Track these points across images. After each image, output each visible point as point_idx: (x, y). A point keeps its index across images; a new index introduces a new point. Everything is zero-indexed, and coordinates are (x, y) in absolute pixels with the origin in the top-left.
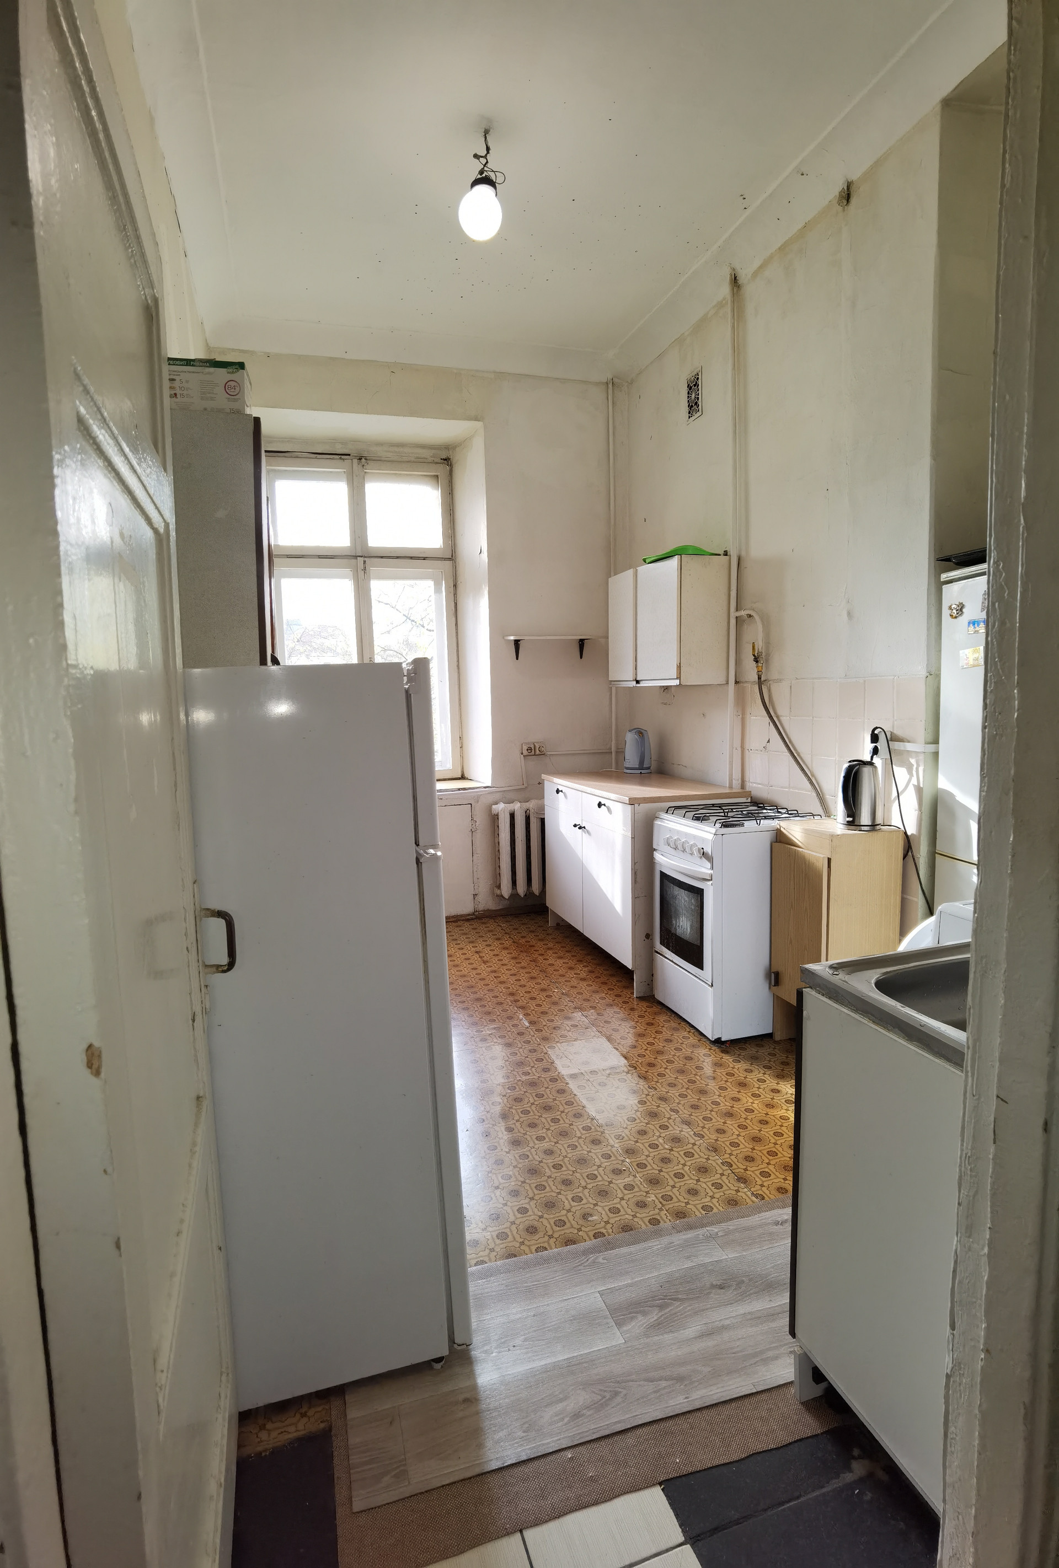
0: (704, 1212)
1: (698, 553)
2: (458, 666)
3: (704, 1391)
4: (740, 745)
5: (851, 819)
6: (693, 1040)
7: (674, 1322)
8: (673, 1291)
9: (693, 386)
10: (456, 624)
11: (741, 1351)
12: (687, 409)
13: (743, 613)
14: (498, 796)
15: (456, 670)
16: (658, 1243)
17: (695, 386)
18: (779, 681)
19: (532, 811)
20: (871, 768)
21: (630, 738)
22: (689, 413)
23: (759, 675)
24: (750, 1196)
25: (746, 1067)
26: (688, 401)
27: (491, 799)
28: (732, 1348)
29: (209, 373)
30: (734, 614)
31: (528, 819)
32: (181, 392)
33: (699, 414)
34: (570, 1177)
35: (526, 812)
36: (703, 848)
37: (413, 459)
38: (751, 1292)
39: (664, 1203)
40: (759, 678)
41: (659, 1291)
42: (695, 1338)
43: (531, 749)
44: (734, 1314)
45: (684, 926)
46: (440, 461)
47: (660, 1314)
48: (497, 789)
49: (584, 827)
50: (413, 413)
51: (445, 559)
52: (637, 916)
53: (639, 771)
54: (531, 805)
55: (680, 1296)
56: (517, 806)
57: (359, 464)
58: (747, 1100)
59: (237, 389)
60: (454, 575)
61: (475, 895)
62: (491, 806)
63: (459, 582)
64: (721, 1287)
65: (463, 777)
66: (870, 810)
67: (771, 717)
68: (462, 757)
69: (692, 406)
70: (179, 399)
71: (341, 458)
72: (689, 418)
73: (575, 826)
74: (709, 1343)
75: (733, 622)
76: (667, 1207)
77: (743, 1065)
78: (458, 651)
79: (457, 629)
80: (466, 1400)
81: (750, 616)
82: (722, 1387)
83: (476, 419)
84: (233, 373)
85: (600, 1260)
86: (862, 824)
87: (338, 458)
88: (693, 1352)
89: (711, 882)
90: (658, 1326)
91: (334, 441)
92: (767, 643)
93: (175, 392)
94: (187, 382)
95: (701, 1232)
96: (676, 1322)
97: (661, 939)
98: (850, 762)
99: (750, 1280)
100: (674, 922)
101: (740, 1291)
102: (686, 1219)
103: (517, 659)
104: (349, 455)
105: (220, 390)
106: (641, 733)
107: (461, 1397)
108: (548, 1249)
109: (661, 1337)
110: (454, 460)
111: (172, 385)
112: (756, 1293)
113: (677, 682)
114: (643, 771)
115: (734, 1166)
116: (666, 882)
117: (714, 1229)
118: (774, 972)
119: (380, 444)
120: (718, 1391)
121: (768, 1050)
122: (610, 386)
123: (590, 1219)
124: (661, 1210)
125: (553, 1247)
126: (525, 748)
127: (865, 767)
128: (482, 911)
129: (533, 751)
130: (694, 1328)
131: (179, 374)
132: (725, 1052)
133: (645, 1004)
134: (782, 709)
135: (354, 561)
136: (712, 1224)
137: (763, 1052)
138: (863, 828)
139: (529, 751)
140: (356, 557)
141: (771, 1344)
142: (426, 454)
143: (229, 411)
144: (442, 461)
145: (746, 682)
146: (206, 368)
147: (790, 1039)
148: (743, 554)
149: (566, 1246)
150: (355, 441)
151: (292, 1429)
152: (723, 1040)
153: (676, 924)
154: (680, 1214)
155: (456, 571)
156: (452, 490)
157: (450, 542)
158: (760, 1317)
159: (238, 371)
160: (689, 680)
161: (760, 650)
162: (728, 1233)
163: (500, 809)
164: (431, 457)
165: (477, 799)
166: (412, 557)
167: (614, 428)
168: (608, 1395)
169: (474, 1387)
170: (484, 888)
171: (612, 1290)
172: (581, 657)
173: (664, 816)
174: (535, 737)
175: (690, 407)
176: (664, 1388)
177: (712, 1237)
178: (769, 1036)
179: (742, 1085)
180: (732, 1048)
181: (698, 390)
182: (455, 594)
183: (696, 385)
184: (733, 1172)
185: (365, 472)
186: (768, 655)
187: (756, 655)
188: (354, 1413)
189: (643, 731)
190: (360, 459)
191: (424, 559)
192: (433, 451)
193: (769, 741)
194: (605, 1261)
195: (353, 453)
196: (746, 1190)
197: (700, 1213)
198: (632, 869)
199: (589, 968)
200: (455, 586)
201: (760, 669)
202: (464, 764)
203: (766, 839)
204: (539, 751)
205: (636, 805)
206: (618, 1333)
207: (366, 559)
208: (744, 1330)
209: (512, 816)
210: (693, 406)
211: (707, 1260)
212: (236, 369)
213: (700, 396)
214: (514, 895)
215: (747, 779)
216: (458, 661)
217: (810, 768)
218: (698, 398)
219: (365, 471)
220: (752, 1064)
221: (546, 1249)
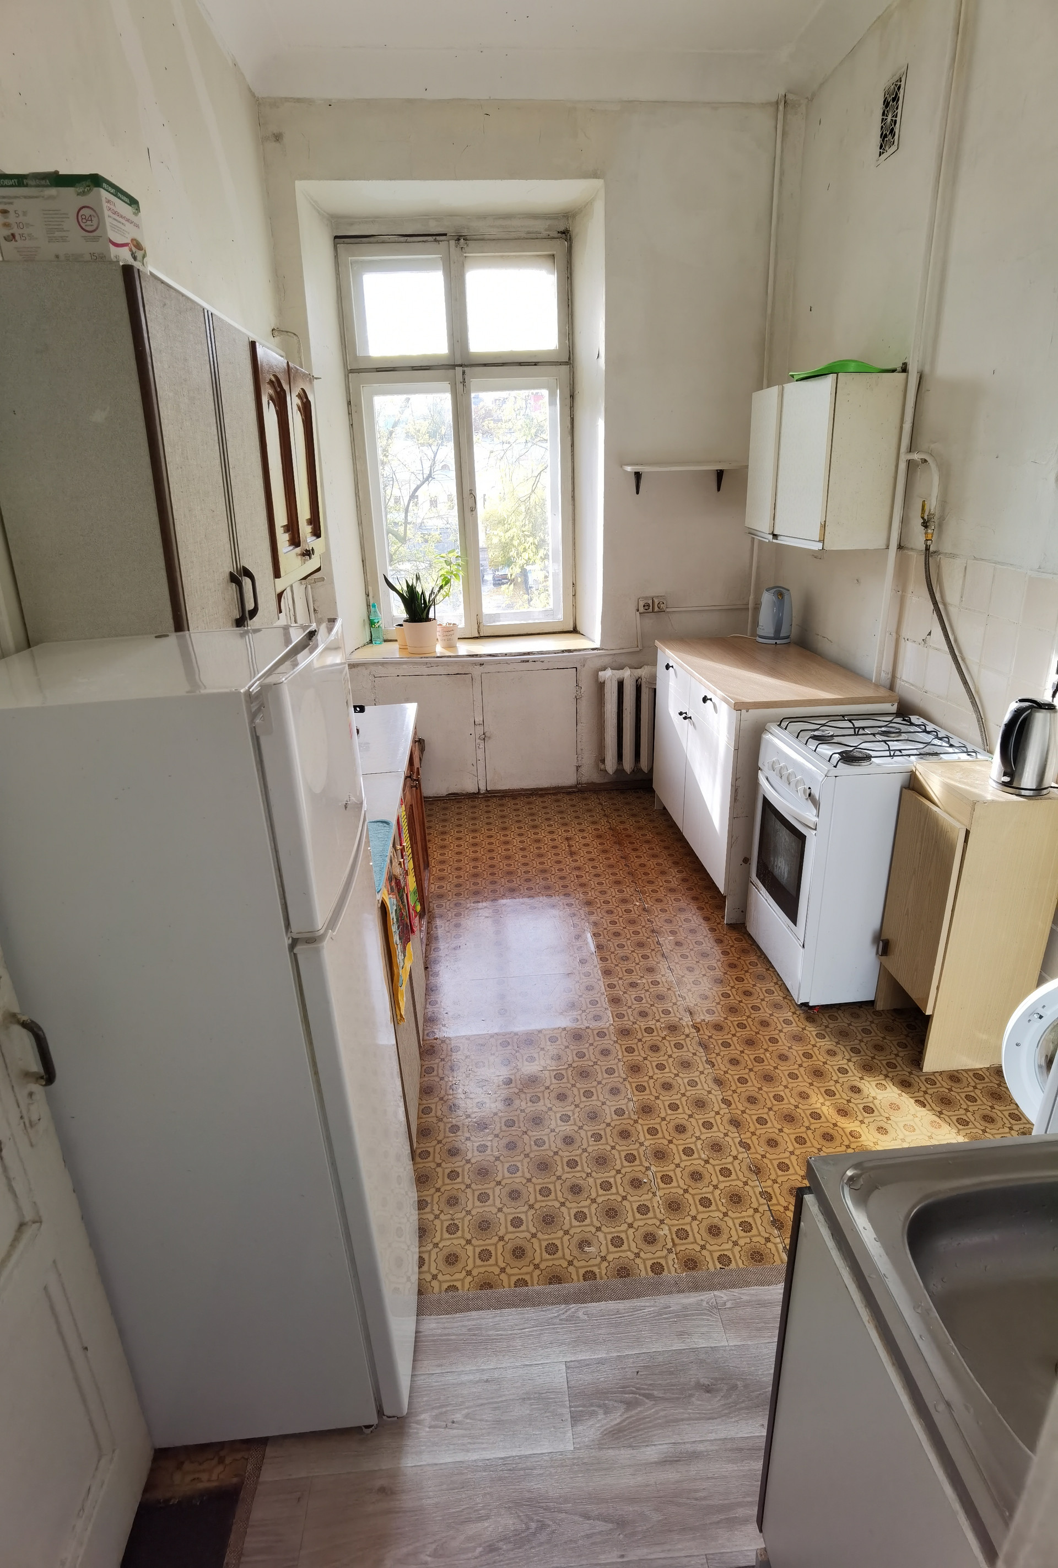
0: (719, 1266)
1: (864, 369)
2: (573, 497)
3: (645, 1551)
4: (894, 630)
5: (1007, 779)
6: (778, 997)
7: (638, 1431)
8: (650, 1382)
9: (892, 101)
10: (572, 445)
11: (705, 1498)
12: (877, 140)
13: (916, 456)
14: (607, 660)
15: (571, 502)
16: (652, 1303)
17: (893, 101)
18: (953, 556)
19: (644, 680)
20: (1049, 714)
21: (767, 598)
22: (881, 147)
23: (927, 545)
24: (781, 1250)
25: (830, 1047)
26: (882, 127)
27: (598, 663)
28: (696, 1491)
29: (51, 197)
30: (904, 458)
31: (638, 689)
32: (21, 231)
33: (894, 148)
34: (582, 1182)
35: (637, 681)
36: (810, 788)
37: (523, 235)
38: (743, 1405)
39: (677, 1241)
40: (927, 549)
41: (633, 1379)
42: (655, 1463)
43: (649, 606)
44: (712, 1436)
45: (782, 867)
46: (556, 235)
47: (626, 1416)
48: (607, 652)
49: (690, 718)
50: (513, 174)
51: (561, 363)
52: (734, 838)
53: (774, 642)
54: (643, 672)
55: (655, 1393)
56: (626, 674)
57: (456, 247)
58: (818, 1102)
59: (95, 220)
60: (572, 383)
61: (578, 767)
62: (598, 675)
63: (576, 392)
64: (708, 1389)
65: (575, 631)
66: (1036, 770)
67: (935, 603)
68: (574, 606)
69: (886, 136)
70: (20, 243)
71: (435, 240)
72: (880, 155)
73: (681, 714)
74: (670, 1475)
75: (903, 466)
76: (679, 1248)
77: (827, 1043)
78: (573, 478)
79: (573, 451)
80: (382, 1490)
81: (925, 461)
82: (669, 1550)
83: (595, 175)
84: (83, 194)
85: (580, 1314)
86: (1022, 787)
87: (433, 240)
88: (648, 1486)
89: (815, 832)
90: (616, 1435)
91: (426, 216)
92: (944, 503)
93: (12, 231)
94: (25, 213)
95: (706, 1297)
96: (640, 1433)
97: (757, 871)
98: (1021, 701)
99: (746, 1386)
100: (772, 859)
101: (728, 1401)
102: (694, 1273)
103: (638, 493)
104: (445, 235)
105: (71, 223)
106: (780, 594)
107: (379, 1483)
108: (529, 1284)
109: (617, 1452)
110: (575, 231)
111: (6, 220)
112: (747, 1408)
113: (819, 546)
114: (778, 642)
115: (774, 1201)
116: (768, 810)
117: (723, 1295)
118: (883, 941)
119: (483, 217)
120: (662, 1555)
121: (864, 1024)
122: (781, 107)
123: (586, 1249)
124: (670, 1251)
125: (535, 1282)
126: (641, 604)
127: (1038, 712)
128: (585, 784)
129: (651, 607)
130: (660, 1447)
131: (11, 201)
132: (810, 1019)
133: (735, 935)
134: (952, 593)
135: (451, 372)
136: (723, 1287)
137: (857, 1026)
138: (1023, 792)
139: (647, 608)
140: (453, 366)
141: (744, 1497)
142: (540, 226)
143: (88, 257)
144: (559, 234)
145: (912, 549)
146: (45, 189)
147: (895, 1010)
148: (927, 369)
149: (550, 1283)
150: (452, 215)
151: (204, 1476)
152: (810, 1004)
153: (774, 863)
154: (691, 1264)
155: (573, 377)
156: (571, 274)
157: (567, 342)
158: (743, 1449)
159: (89, 191)
160: (836, 543)
161: (932, 511)
162: (738, 1304)
163: (607, 676)
164: (546, 230)
165: (584, 661)
166: (520, 363)
167: (782, 173)
168: (533, 1525)
169: (394, 1474)
170: (588, 759)
171: (583, 1364)
172: (719, 489)
173: (774, 728)
174: (655, 590)
175: (883, 136)
176: (600, 1533)
177: (716, 1308)
178: (871, 1003)
179: (818, 1073)
180: (820, 1015)
181: (897, 108)
182: (572, 407)
183: (896, 99)
184: (770, 1210)
185: (465, 257)
186: (942, 518)
187: (926, 517)
188: (269, 1475)
189: (784, 591)
190: (459, 240)
191: (535, 365)
192: (549, 222)
193: (930, 634)
194: (586, 1317)
195: (451, 232)
196: (778, 1240)
197: (713, 1266)
198: (732, 785)
199: (684, 874)
200: (572, 397)
201: (930, 537)
202: (577, 614)
203: (895, 784)
204: (659, 608)
205: (744, 711)
206: (570, 1434)
207: (465, 369)
208: (717, 1466)
209: (621, 684)
210: (888, 135)
211: (702, 1343)
212: (89, 186)
213: (898, 119)
214: (620, 771)
215: (898, 675)
216: (573, 490)
217: (976, 681)
218: (896, 121)
219: (465, 255)
220: (838, 1043)
221: (526, 1284)
